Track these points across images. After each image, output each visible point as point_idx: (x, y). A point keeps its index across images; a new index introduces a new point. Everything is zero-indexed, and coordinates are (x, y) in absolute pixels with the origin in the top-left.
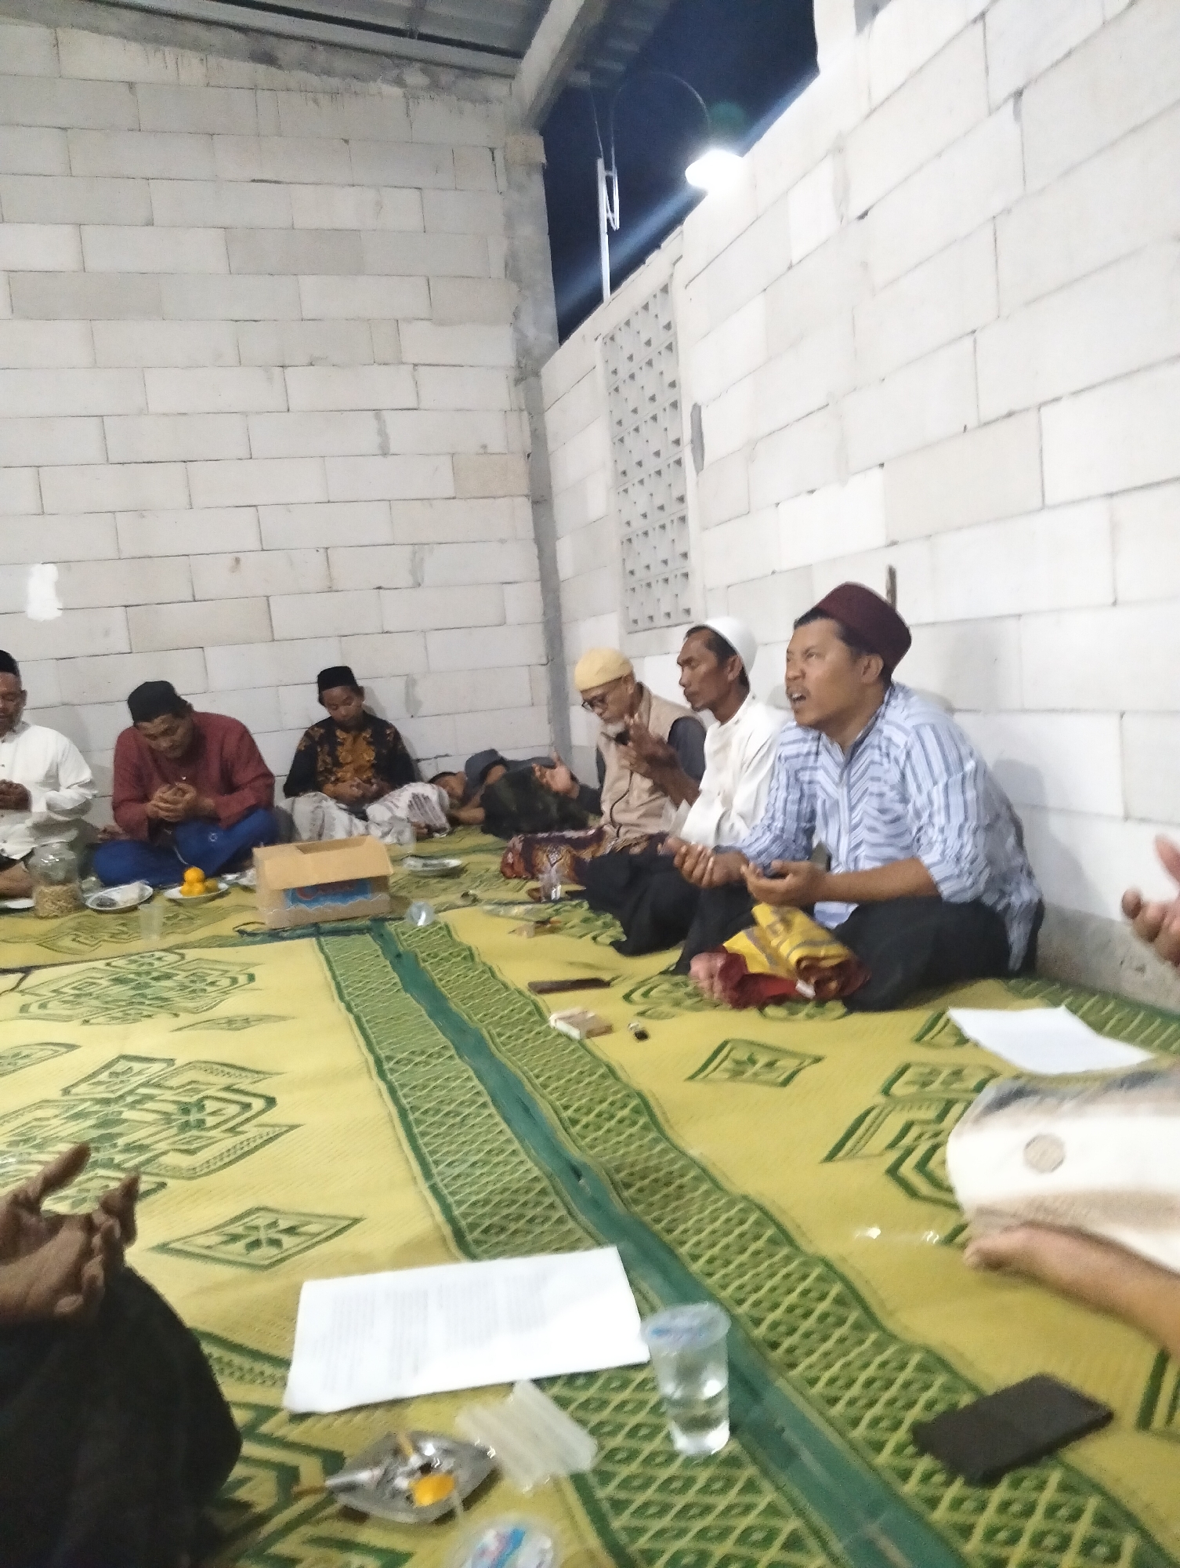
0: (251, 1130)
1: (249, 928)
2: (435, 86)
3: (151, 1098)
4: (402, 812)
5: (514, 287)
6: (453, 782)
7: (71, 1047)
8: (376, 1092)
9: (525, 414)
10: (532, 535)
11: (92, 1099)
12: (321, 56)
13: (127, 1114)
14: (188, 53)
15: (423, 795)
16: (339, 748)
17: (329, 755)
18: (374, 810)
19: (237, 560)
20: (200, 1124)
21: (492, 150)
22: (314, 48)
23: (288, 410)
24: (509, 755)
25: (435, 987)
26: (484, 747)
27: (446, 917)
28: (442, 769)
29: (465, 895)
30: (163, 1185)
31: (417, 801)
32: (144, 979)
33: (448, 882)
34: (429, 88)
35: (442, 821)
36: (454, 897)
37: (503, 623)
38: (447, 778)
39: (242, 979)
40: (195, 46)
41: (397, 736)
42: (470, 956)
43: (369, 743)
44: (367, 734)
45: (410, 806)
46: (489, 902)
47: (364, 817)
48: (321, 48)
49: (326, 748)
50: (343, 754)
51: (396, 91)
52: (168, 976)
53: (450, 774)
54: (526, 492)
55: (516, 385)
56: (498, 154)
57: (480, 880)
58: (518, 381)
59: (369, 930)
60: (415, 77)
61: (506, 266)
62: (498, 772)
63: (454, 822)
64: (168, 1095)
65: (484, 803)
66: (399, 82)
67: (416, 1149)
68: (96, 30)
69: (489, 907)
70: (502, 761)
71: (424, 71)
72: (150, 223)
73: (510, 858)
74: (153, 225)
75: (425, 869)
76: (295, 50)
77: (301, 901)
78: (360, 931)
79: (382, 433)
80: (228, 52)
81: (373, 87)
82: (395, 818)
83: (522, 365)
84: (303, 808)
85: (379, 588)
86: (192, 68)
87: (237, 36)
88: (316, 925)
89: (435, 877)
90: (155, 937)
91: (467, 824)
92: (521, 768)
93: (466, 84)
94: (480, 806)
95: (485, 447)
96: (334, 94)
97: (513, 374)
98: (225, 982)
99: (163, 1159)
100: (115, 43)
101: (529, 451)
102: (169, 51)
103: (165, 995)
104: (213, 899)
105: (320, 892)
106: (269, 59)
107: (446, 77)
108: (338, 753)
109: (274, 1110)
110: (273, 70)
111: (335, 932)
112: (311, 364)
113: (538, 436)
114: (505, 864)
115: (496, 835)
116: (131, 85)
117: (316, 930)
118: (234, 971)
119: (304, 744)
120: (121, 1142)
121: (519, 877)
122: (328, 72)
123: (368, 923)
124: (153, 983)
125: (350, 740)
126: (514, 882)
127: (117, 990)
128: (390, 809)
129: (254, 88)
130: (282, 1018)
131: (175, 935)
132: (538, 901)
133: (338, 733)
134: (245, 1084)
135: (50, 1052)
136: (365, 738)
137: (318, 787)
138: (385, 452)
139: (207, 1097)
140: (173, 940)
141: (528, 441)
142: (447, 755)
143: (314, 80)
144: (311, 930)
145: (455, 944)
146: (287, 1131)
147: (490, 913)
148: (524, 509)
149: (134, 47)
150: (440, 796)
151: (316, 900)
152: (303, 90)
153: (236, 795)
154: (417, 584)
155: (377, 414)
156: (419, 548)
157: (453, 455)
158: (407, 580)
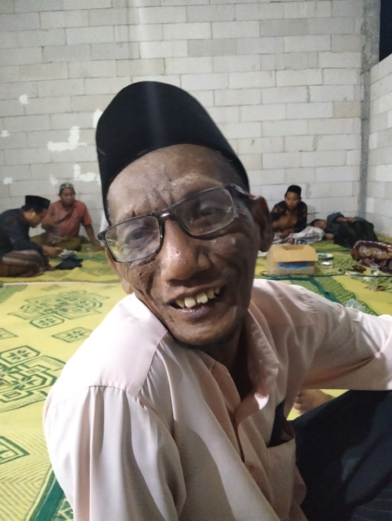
1: (265, 273)
5: (364, 37)
9: (363, 86)
10: (360, 132)
19: (253, 141)
23: (277, 86)
27: (337, 279)
29: (340, 270)
37: (345, 165)
42: (354, 297)
53: (321, 220)
54: (360, 116)
55: (361, 75)
58: (362, 73)
61: (361, 29)
63: (325, 238)
72: (235, 20)
77: (284, 267)
78: (304, 279)
79: (308, 94)
83: (364, 67)
85: (301, 151)
88: (288, 275)
91: (328, 239)
95: (346, 99)
97: (360, 71)
101: (362, 100)
111: (296, 279)
112: (286, 69)
113: (367, 94)
117: (290, 278)
123: (308, 277)
141: (363, 97)
142: (320, 213)
148: (358, 122)
151: (289, 267)
154: (315, 150)
155: (308, 87)
156: (317, 137)
157: (333, 102)
158: (311, 148)
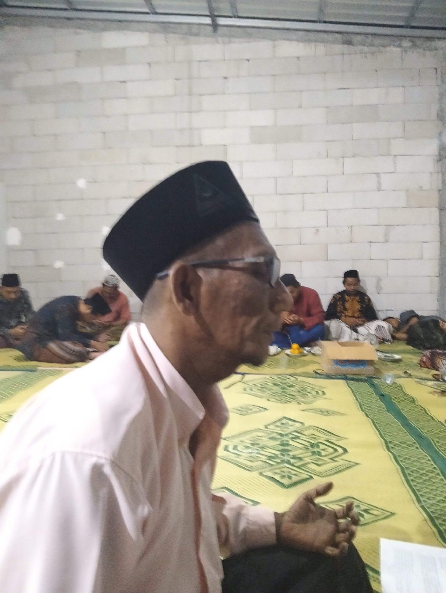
0: (340, 462)
1: (319, 372)
2: (415, 46)
3: (298, 437)
4: (373, 332)
5: (440, 123)
6: (393, 321)
7: (265, 409)
8: (389, 457)
9: (440, 174)
10: (438, 223)
11: (276, 433)
12: (369, 39)
13: (291, 442)
14: (321, 44)
15: (382, 326)
16: (346, 303)
17: (342, 305)
18: (360, 329)
19: (318, 230)
20: (319, 453)
21: (436, 69)
22: (367, 37)
23: (344, 174)
24: (419, 313)
25: (401, 412)
26: (408, 309)
27: (399, 381)
28: (389, 316)
29: (406, 373)
30: (311, 477)
31: (379, 328)
32: (284, 386)
33: (395, 365)
34: (411, 47)
35: (389, 337)
36: (400, 372)
37: (421, 258)
38: (391, 319)
39: (320, 393)
40: (323, 41)
41: (369, 300)
42: (413, 401)
43: (358, 302)
44: (357, 298)
45: (376, 330)
46: (416, 377)
47: (356, 331)
48: (370, 36)
49: (341, 302)
50: (347, 305)
51: (398, 49)
52: (292, 386)
53: (393, 318)
54: (437, 205)
55: (437, 163)
56: (439, 70)
57: (409, 365)
58: (439, 161)
59: (366, 381)
60: (406, 43)
61: (438, 115)
62: (414, 320)
63: (394, 338)
64: (304, 438)
65: (408, 332)
66: (399, 46)
67: (410, 486)
68: (288, 40)
69: (417, 380)
70: (417, 316)
71: (411, 41)
72: (300, 107)
73: (424, 359)
74: (301, 107)
75: (386, 358)
76: (360, 38)
77: (339, 365)
78: (362, 380)
79: (379, 183)
80: (334, 42)
81: (389, 49)
82: (369, 334)
83: (441, 155)
84: (333, 325)
85: (371, 242)
86: (321, 49)
87: (338, 36)
88: (345, 375)
89: (390, 361)
90: (284, 369)
91: (399, 339)
92: (425, 320)
93: (429, 43)
94: (405, 333)
95: (421, 187)
96: (373, 53)
97: (437, 158)
98: (314, 393)
99: (309, 466)
100: (294, 43)
101: (440, 188)
102: (313, 45)
103: (293, 393)
104: (301, 356)
105: (347, 363)
106: (350, 43)
107: (418, 42)
108: (346, 305)
109: (347, 454)
110: (351, 47)
111: (353, 379)
112: (354, 157)
114: (421, 361)
115: (413, 347)
116: (298, 58)
117: (345, 377)
118: (317, 389)
119: (333, 301)
120: (291, 453)
121: (427, 367)
122: (372, 45)
123: (366, 378)
124: (288, 388)
125: (351, 300)
126: (425, 369)
127: (275, 388)
128: (367, 329)
129: (343, 54)
130: (342, 414)
131: (291, 369)
132: (438, 380)
133: (347, 297)
134: (333, 439)
135: (258, 410)
136: (357, 300)
137: (339, 318)
138: (379, 189)
139: (320, 443)
140: (291, 371)
141: (440, 185)
142: (392, 310)
143: (366, 49)
144: (343, 377)
145: (405, 394)
146: (354, 466)
147: (418, 382)
148: (435, 212)
149: (301, 45)
150: (389, 326)
151: (346, 365)
152: (361, 53)
153: (311, 318)
154: (386, 241)
155: (378, 175)
156: (389, 227)
157: (407, 191)
158: (382, 239)
